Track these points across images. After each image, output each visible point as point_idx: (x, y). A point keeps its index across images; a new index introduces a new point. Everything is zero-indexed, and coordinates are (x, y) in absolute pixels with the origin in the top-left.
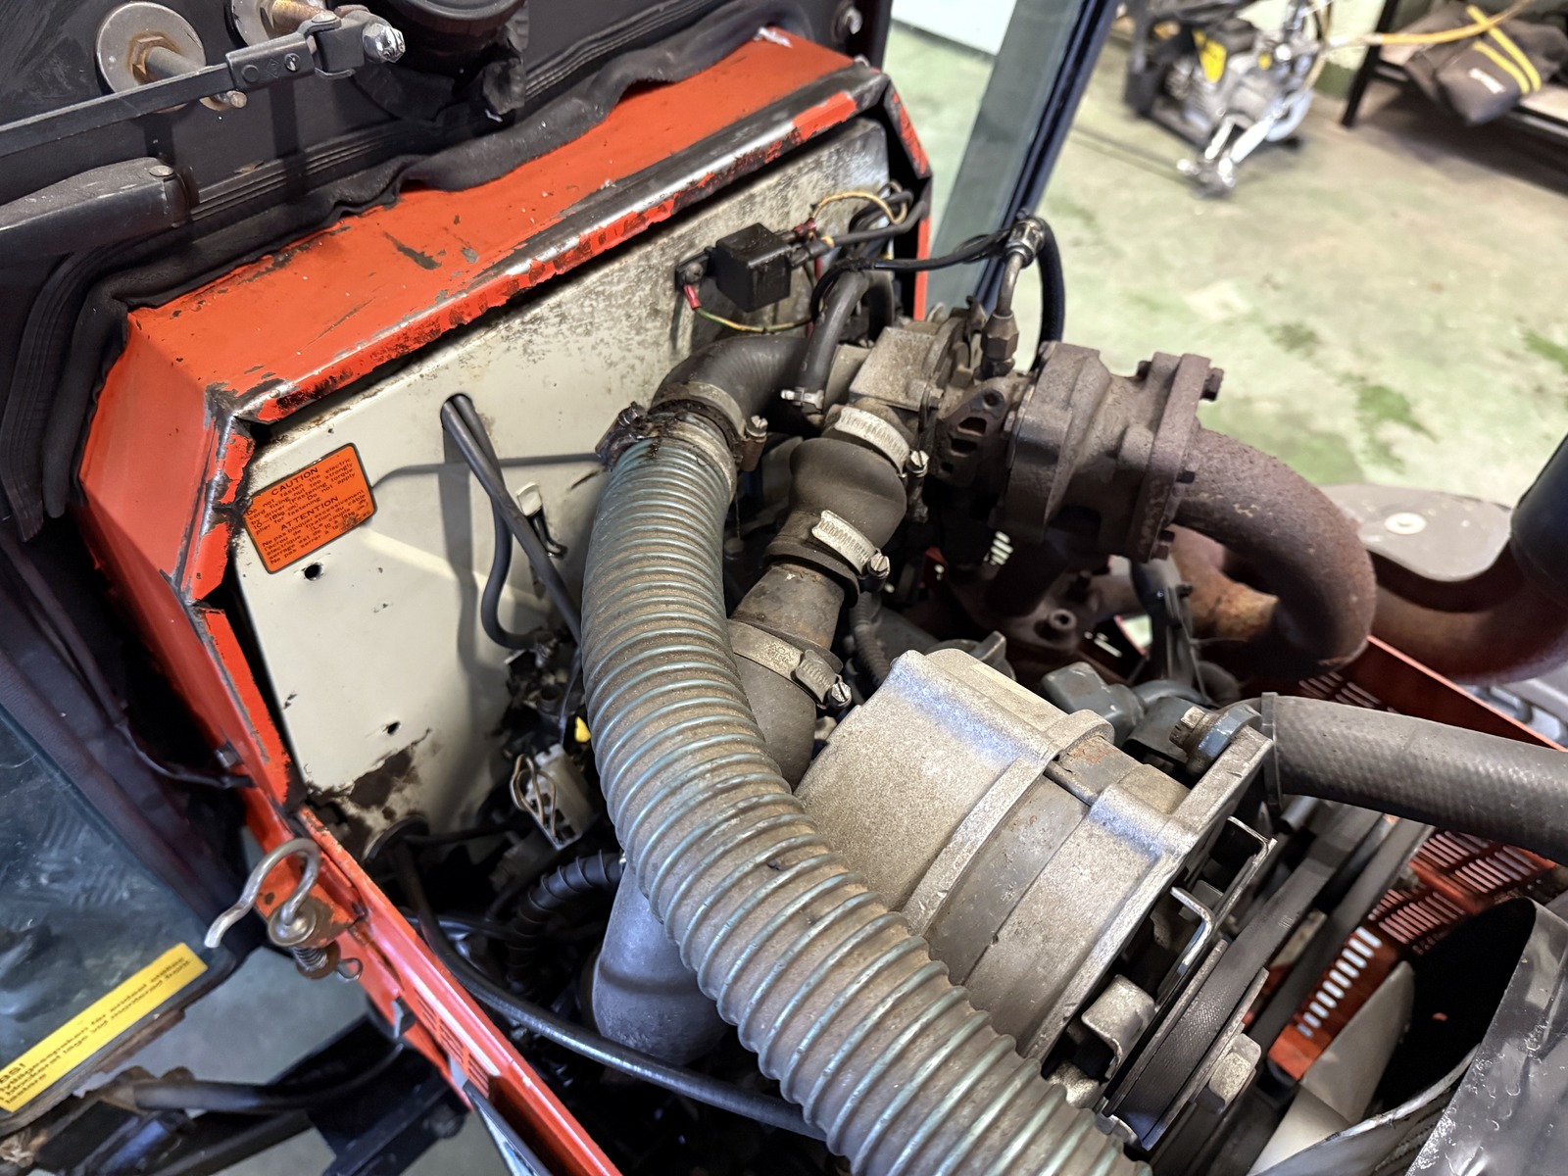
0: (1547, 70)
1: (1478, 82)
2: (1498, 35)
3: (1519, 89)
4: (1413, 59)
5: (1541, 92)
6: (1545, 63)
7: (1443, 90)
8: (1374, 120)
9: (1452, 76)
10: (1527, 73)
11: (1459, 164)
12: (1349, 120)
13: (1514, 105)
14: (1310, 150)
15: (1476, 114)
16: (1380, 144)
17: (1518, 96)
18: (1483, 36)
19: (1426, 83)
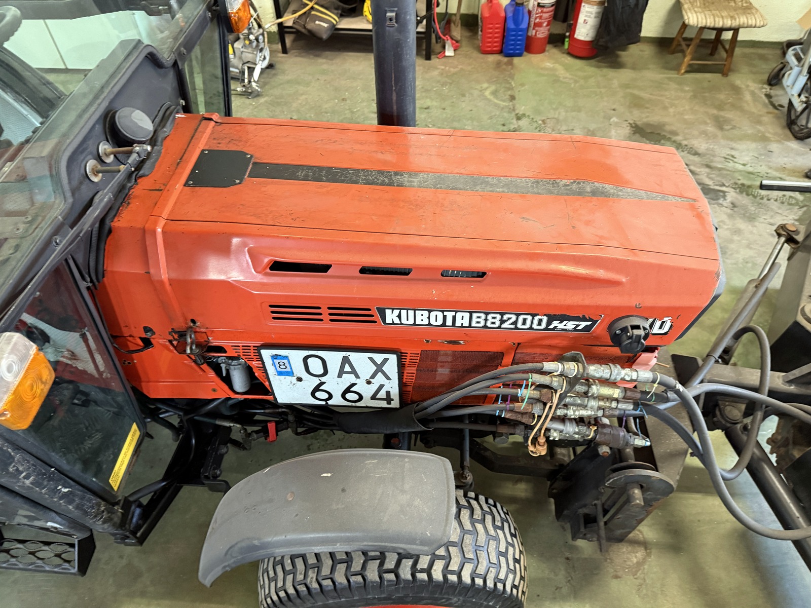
0: (338, 13)
1: (320, 25)
2: (316, 6)
3: (333, 23)
4: (294, 23)
5: (340, 21)
6: (336, 11)
7: (310, 31)
8: (293, 48)
9: (310, 26)
10: (333, 17)
11: (328, 53)
12: (285, 51)
13: (334, 28)
14: (277, 66)
15: (325, 36)
16: (299, 55)
17: (334, 25)
18: (312, 8)
19: (303, 30)
